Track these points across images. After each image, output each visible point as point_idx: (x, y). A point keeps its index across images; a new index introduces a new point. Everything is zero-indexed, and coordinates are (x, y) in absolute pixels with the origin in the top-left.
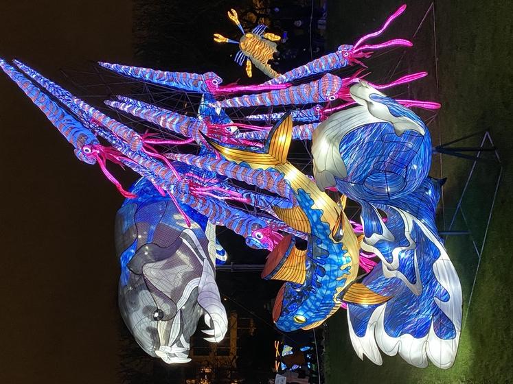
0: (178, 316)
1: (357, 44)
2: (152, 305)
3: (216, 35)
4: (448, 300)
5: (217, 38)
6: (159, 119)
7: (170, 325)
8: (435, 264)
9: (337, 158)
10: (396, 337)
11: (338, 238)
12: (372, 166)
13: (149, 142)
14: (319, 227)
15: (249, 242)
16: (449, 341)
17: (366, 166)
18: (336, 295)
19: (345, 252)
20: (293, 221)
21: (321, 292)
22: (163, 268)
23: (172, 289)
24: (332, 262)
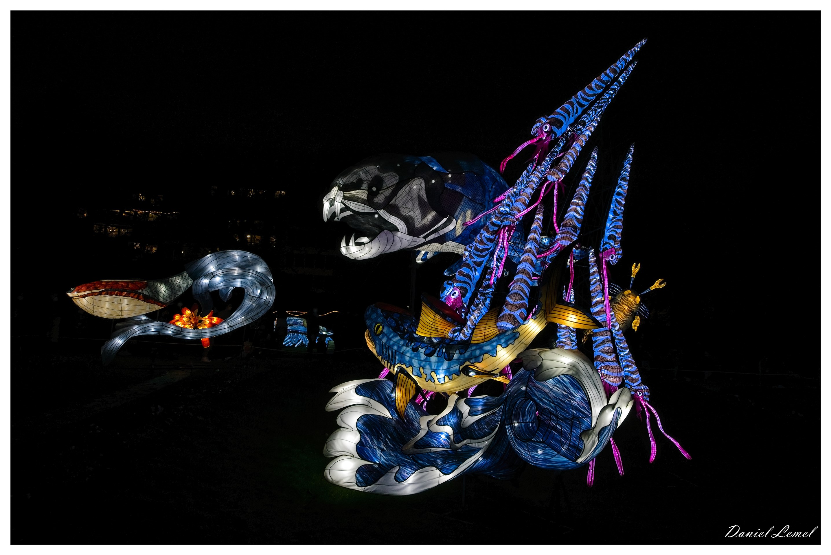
0: (372, 210)
1: (649, 406)
2: (384, 185)
3: (639, 265)
4: (396, 481)
5: (636, 266)
6: (580, 199)
7: (363, 202)
8: (435, 469)
9: (556, 372)
10: (357, 426)
11: (466, 371)
12: (545, 406)
13: (556, 188)
14: (478, 352)
15: (448, 283)
16: (354, 480)
17: (546, 401)
18: (404, 366)
19: (450, 377)
20: (485, 326)
21: (408, 351)
22: (419, 198)
23: (399, 205)
24: (440, 363)
